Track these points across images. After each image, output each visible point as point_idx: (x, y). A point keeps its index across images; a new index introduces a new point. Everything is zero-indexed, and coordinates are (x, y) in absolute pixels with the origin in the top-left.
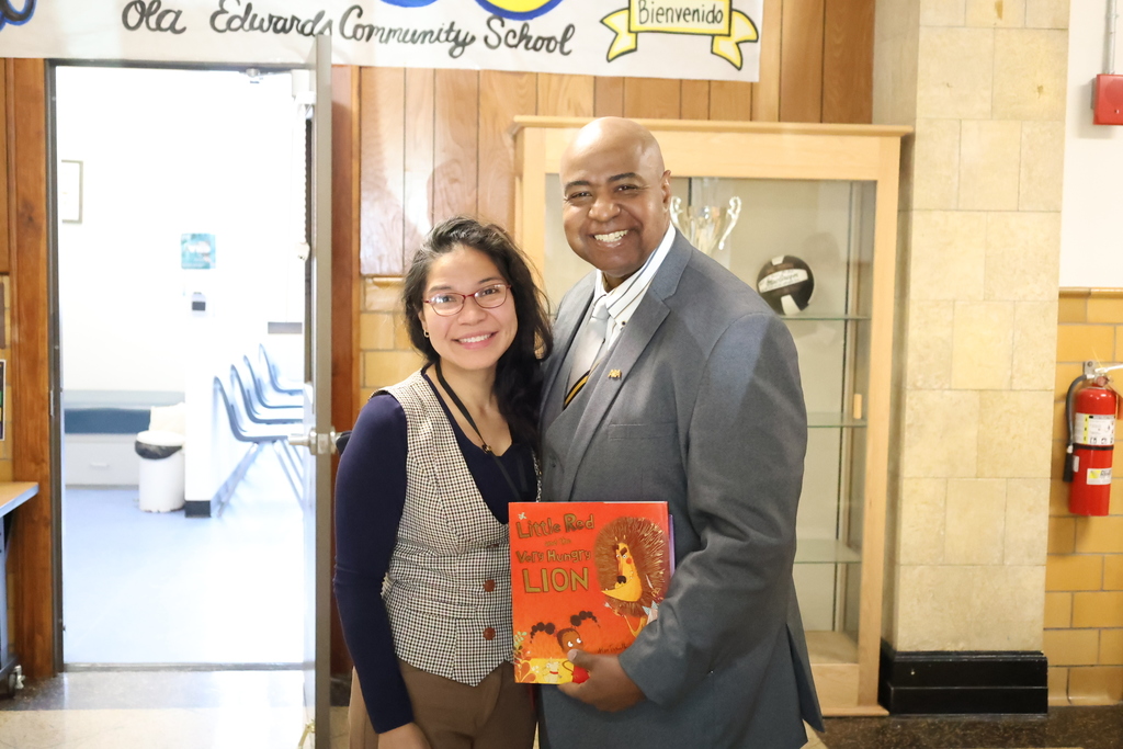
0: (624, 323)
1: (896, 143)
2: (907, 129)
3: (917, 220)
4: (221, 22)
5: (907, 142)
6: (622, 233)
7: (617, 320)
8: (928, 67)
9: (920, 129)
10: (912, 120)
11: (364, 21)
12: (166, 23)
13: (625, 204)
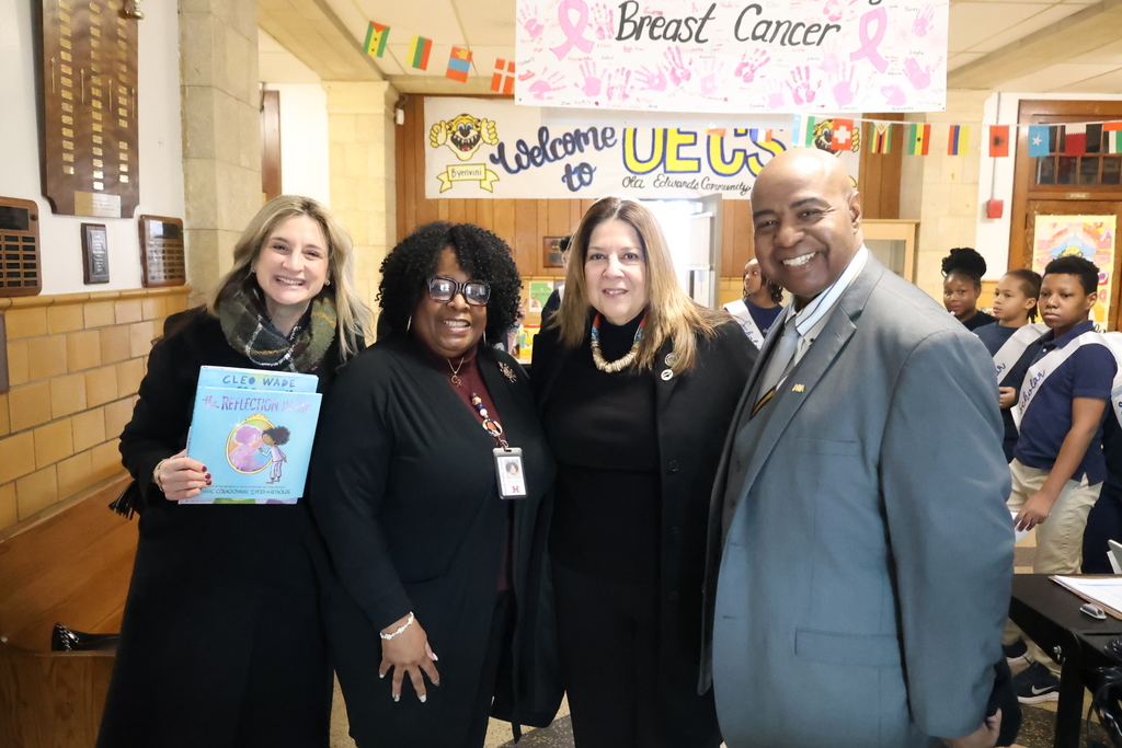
0: (812, 340)
1: (914, 226)
2: (917, 221)
3: (920, 254)
4: (657, 183)
5: (918, 226)
6: (808, 257)
7: (805, 338)
8: (926, 198)
9: (922, 221)
10: (919, 217)
11: (710, 182)
12: (638, 184)
13: (807, 227)
